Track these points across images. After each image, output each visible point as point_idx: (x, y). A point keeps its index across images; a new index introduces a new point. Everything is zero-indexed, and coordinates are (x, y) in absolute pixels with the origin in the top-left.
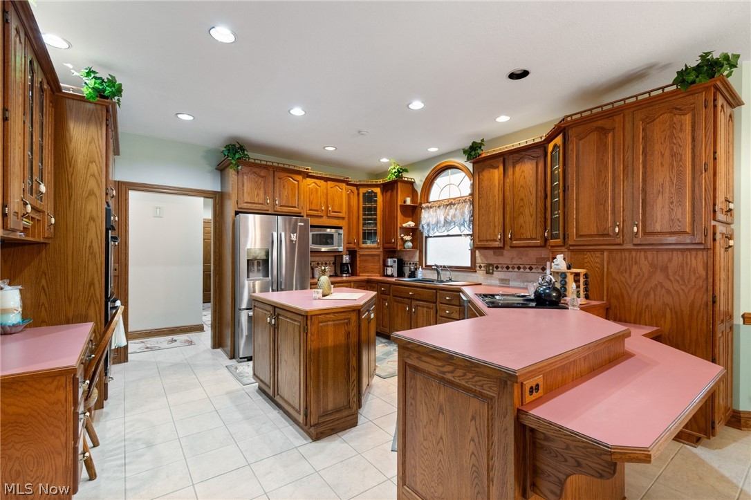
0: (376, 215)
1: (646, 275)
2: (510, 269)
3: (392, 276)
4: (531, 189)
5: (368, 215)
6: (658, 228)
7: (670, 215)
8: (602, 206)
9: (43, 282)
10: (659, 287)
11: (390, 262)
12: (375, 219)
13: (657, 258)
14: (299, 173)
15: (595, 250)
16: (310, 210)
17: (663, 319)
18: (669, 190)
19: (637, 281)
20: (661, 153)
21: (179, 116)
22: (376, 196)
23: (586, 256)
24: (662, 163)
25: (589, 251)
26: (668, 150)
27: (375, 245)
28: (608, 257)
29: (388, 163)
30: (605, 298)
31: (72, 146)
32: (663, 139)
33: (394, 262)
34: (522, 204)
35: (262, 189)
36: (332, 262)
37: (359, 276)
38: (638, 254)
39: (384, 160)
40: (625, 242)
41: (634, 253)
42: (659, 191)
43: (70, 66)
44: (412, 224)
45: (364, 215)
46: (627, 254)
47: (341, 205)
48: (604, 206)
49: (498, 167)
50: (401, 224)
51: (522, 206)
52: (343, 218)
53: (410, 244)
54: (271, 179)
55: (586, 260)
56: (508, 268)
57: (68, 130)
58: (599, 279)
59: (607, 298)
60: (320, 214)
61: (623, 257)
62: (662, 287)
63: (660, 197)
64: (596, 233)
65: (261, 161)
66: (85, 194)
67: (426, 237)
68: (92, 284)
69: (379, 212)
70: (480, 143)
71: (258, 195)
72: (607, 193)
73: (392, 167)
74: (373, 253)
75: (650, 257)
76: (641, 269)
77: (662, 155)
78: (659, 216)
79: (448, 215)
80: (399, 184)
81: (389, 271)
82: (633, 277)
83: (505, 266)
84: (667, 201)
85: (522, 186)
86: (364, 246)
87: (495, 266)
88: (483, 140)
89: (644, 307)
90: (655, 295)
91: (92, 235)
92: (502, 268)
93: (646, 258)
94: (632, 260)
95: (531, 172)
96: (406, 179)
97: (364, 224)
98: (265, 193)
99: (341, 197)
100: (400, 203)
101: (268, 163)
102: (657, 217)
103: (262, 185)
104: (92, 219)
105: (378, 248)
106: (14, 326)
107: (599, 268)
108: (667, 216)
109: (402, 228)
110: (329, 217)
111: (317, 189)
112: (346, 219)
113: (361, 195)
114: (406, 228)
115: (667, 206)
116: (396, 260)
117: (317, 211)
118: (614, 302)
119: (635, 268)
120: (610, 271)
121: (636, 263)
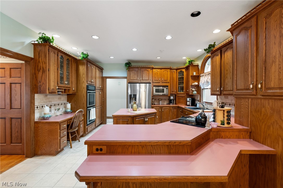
0: (183, 80)
1: (269, 115)
2: (231, 106)
3: (189, 105)
4: (231, 65)
5: (180, 80)
6: (272, 85)
7: (279, 76)
8: (246, 72)
9: (75, 103)
10: (275, 123)
11: (188, 99)
12: (183, 82)
13: (275, 104)
14: (149, 68)
15: (246, 98)
16: (155, 80)
17: (277, 145)
18: (279, 60)
19: (264, 118)
20: (275, 35)
21: (110, 57)
22: (183, 73)
23: (242, 101)
24: (275, 42)
25: (243, 98)
26: (278, 33)
27: (183, 93)
28: (251, 102)
29: (185, 59)
30: (249, 126)
31: (80, 71)
32: (275, 27)
33: (190, 99)
34: (227, 73)
35: (136, 75)
36: (167, 99)
37: (177, 104)
38: (265, 101)
39: (184, 58)
40: (257, 94)
41: (263, 101)
42: (273, 61)
43: (78, 53)
44: (196, 83)
45: (179, 80)
46: (259, 101)
47: (167, 78)
48: (247, 72)
49: (218, 55)
50: (192, 84)
51: (227, 74)
52: (169, 82)
53: (195, 92)
54: (139, 71)
55: (242, 103)
56: (230, 105)
57: (79, 68)
58: (247, 114)
59: (250, 127)
60: (158, 81)
61: (258, 103)
62: (277, 123)
63: (274, 64)
64: (243, 88)
65: (136, 66)
66: (82, 82)
67: (203, 89)
68: (84, 104)
69: (184, 79)
70: (214, 45)
71: (135, 77)
72: (248, 65)
73: (187, 60)
74: (182, 96)
75: (271, 104)
76: (266, 111)
77: (275, 37)
78: (273, 78)
79: (208, 79)
80: (190, 67)
81: (188, 103)
82: (262, 115)
83: (229, 104)
84: (277, 67)
85: (227, 64)
86: (179, 93)
87: (225, 103)
88: (215, 43)
89: (267, 135)
90: (273, 128)
91: (84, 92)
92: (228, 104)
93: (269, 104)
94: (262, 105)
95: (230, 56)
96: (194, 64)
97: (179, 84)
98: (137, 76)
99: (168, 75)
100: (190, 75)
101: (138, 66)
102: (272, 78)
103: (136, 74)
104: (84, 88)
105: (184, 94)
106: (68, 112)
107: (247, 108)
108: (277, 77)
109: (192, 85)
110: (162, 82)
111: (157, 73)
112: (170, 83)
113: (178, 73)
114: (193, 85)
115: (277, 70)
116: (191, 98)
117: (158, 80)
118: (253, 128)
119: (263, 109)
120: (252, 110)
121: (264, 107)
